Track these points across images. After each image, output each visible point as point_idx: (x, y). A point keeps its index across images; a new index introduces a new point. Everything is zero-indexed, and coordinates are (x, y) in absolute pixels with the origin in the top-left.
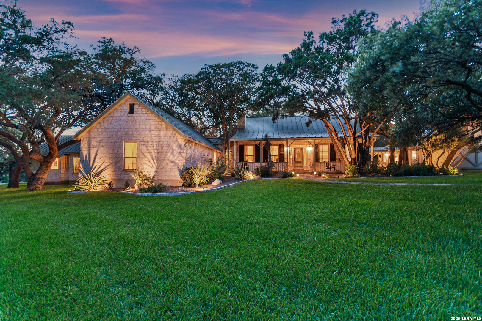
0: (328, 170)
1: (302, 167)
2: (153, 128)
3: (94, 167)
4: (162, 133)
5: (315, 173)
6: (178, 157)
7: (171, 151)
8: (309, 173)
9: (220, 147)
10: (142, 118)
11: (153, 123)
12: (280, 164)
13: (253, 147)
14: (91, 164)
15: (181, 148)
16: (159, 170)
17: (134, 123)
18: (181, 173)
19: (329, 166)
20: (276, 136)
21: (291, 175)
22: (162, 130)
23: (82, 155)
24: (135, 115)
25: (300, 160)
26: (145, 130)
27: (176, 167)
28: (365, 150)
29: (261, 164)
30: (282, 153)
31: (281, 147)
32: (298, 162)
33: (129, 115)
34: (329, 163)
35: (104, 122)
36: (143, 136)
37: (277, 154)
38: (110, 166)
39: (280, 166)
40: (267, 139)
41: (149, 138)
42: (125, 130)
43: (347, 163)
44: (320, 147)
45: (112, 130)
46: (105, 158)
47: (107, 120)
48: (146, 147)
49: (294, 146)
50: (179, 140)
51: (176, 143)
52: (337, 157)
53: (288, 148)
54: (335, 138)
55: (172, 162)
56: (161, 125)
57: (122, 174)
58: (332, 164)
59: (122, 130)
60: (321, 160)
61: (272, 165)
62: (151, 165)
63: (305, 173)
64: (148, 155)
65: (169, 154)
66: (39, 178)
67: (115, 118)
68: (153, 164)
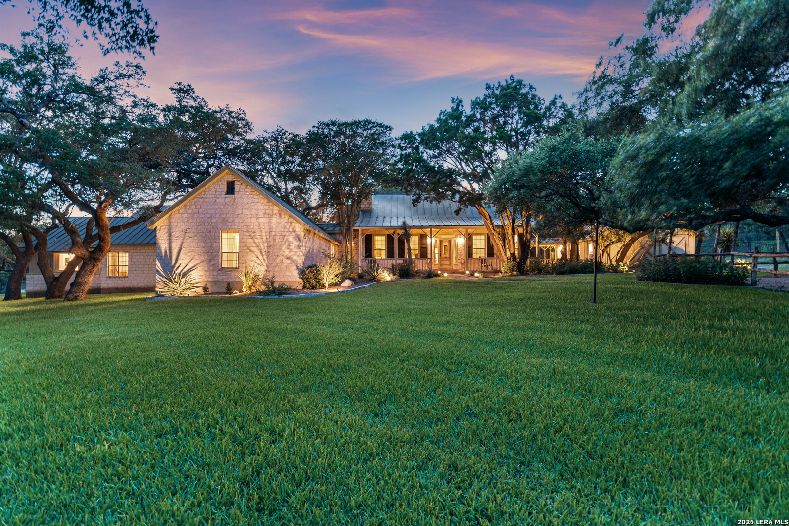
0: (484, 269)
1: (450, 265)
2: (261, 214)
3: (177, 266)
4: (274, 220)
5: (467, 272)
6: (296, 252)
7: (287, 244)
8: (460, 273)
9: (338, 237)
10: (246, 200)
11: (262, 207)
12: (421, 260)
13: (384, 238)
14: (174, 262)
15: (299, 240)
16: (270, 269)
17: (235, 207)
18: (302, 273)
19: (485, 263)
20: (417, 223)
21: (437, 275)
22: (274, 216)
23: (160, 248)
24: (236, 195)
25: (447, 256)
26: (250, 216)
27: (294, 265)
28: (526, 243)
29: (396, 261)
30: (424, 246)
31: (422, 237)
32: (446, 259)
33: (227, 196)
34: (485, 260)
35: (191, 205)
36: (247, 224)
37: (417, 247)
38: (201, 264)
39: (421, 263)
40: (405, 227)
41: (256, 228)
42: (222, 216)
43: (505, 259)
44: (474, 237)
45: (203, 216)
46: (194, 254)
47: (195, 202)
48: (252, 238)
49: (439, 236)
50: (297, 230)
51: (293, 233)
52: (495, 252)
53: (433, 239)
54: (491, 227)
55: (288, 258)
56: (272, 210)
57: (218, 274)
59: (218, 216)
60: (475, 256)
61: (411, 262)
62: (259, 262)
63: (454, 273)
64: (255, 249)
65: (284, 248)
66: (82, 283)
67: (206, 200)
68: (262, 261)
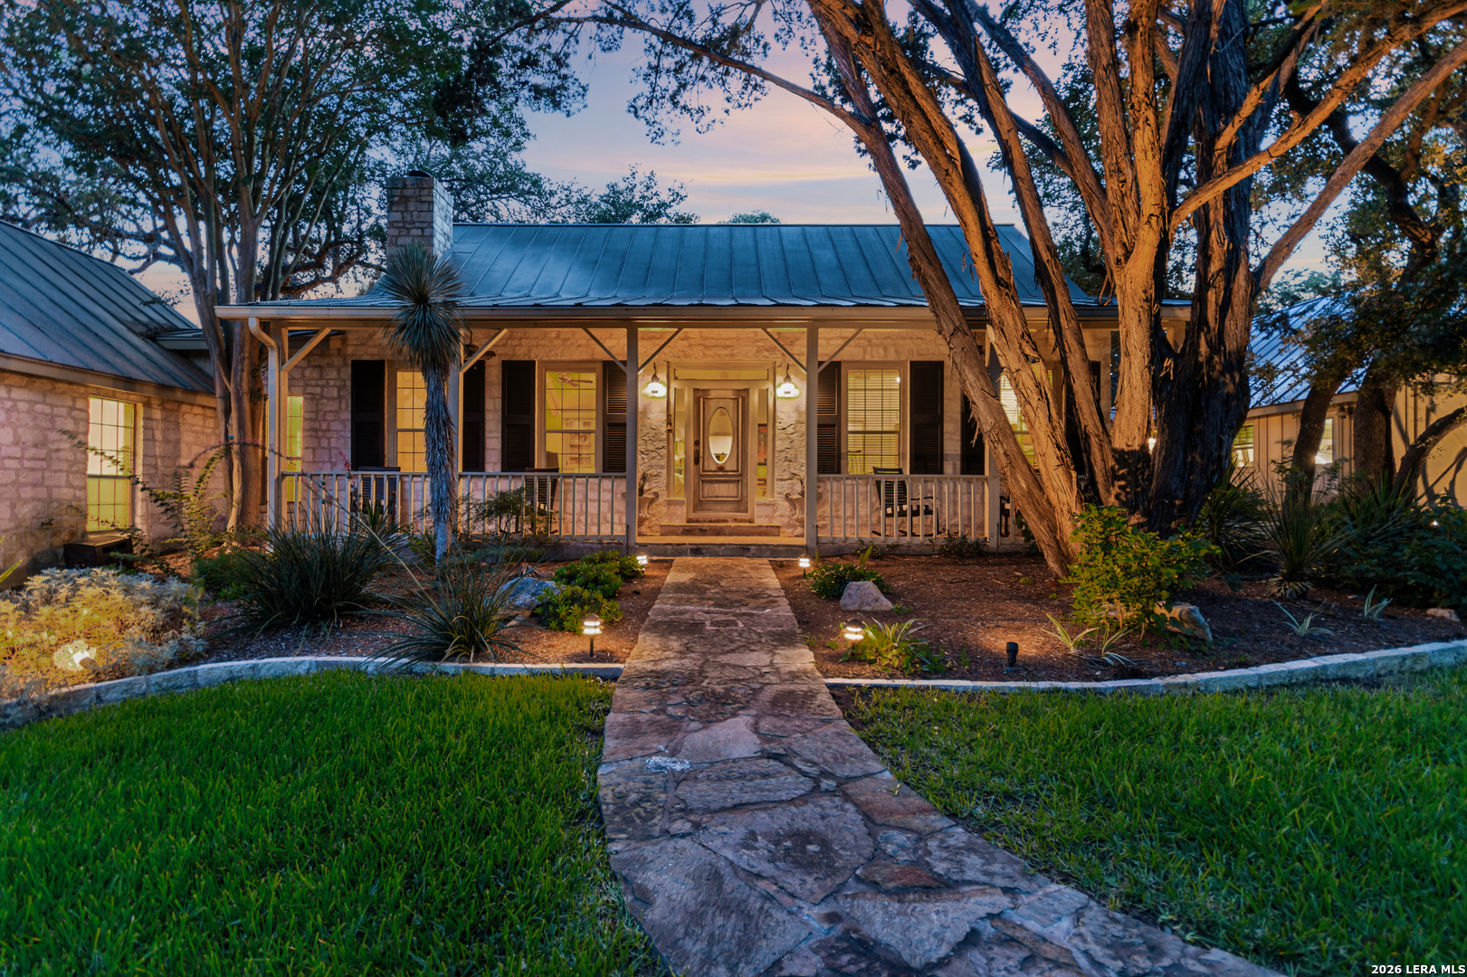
12: (606, 484)
19: (902, 501)
30: (620, 417)
31: (618, 376)
32: (721, 475)
34: (902, 485)
37: (590, 420)
39: (606, 496)
44: (853, 380)
58: (920, 488)
60: (854, 466)
